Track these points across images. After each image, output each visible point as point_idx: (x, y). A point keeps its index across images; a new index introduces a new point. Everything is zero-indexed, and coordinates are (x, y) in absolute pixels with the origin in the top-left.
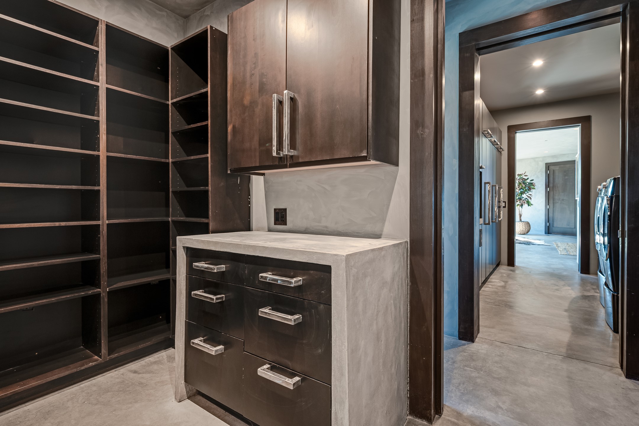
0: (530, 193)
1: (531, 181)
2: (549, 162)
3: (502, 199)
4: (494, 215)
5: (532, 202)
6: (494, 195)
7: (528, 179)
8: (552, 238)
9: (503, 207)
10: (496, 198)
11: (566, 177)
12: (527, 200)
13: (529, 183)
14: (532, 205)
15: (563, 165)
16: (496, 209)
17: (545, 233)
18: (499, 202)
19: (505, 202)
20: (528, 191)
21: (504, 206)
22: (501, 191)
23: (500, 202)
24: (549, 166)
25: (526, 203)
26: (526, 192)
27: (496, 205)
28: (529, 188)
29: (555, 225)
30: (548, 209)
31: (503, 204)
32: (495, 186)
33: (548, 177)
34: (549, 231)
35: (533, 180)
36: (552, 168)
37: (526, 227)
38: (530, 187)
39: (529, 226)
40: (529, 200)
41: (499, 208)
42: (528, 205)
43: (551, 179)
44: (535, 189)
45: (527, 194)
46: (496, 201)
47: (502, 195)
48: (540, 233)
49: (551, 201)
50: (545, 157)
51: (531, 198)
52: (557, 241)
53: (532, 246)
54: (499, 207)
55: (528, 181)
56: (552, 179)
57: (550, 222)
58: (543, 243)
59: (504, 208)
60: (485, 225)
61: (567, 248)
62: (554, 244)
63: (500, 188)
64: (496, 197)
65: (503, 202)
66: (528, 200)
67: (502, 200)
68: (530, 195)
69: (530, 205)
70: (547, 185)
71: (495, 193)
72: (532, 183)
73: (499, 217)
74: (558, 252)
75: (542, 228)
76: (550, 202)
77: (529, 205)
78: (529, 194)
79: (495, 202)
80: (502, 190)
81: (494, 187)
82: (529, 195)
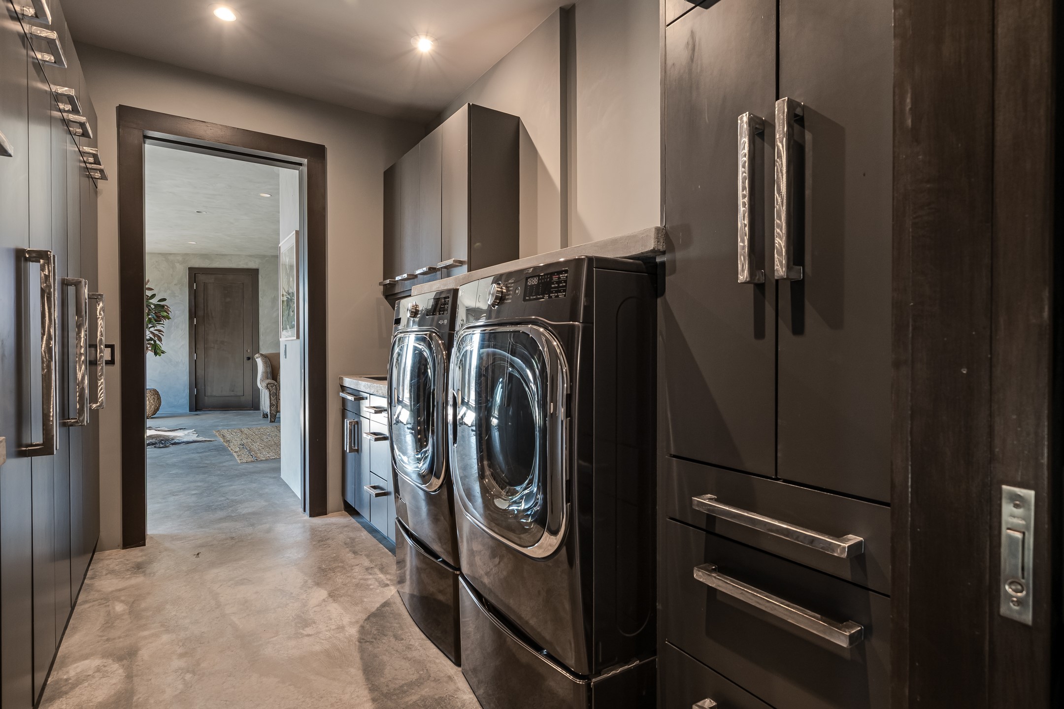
0: (159, 327)
1: (160, 300)
2: (197, 266)
3: (102, 335)
4: (74, 397)
5: (163, 346)
6: (72, 319)
7: (153, 296)
8: (208, 419)
9: (107, 363)
10: (79, 333)
11: (228, 300)
12: (152, 342)
13: (156, 305)
14: (163, 352)
15: (221, 276)
16: (81, 372)
17: (191, 410)
18: (93, 346)
19: (112, 347)
20: (154, 322)
21: (110, 359)
22: (99, 308)
23: (96, 346)
24: (195, 274)
25: (150, 349)
26: (150, 325)
27: (83, 358)
28: (157, 316)
29: (209, 391)
30: (195, 360)
31: (107, 355)
32: (77, 284)
33: (194, 296)
34: (197, 404)
35: (164, 300)
36: (201, 278)
37: (152, 401)
38: (159, 314)
39: (158, 399)
40: (158, 342)
41: (93, 367)
42: (154, 354)
43: (201, 300)
44: (169, 318)
45: (152, 329)
46: (82, 344)
47: (100, 322)
48: (180, 411)
49: (201, 346)
50: (187, 254)
51: (160, 340)
52: (218, 426)
53: (172, 448)
54: (93, 363)
55: (154, 301)
56: (203, 301)
57: (199, 386)
58: (194, 437)
59: (110, 367)
60: (26, 460)
61: (245, 441)
62: (215, 436)
63: (95, 298)
64: (79, 326)
65: (107, 346)
66: (155, 341)
67: (103, 339)
68: (159, 331)
69: (160, 352)
70: (193, 313)
71: (78, 312)
72: (163, 306)
73: (94, 398)
74: (232, 455)
75: (184, 399)
76: (198, 346)
77: (156, 354)
78: (156, 328)
79: (78, 345)
80: (101, 304)
81: (71, 290)
82: (156, 332)
